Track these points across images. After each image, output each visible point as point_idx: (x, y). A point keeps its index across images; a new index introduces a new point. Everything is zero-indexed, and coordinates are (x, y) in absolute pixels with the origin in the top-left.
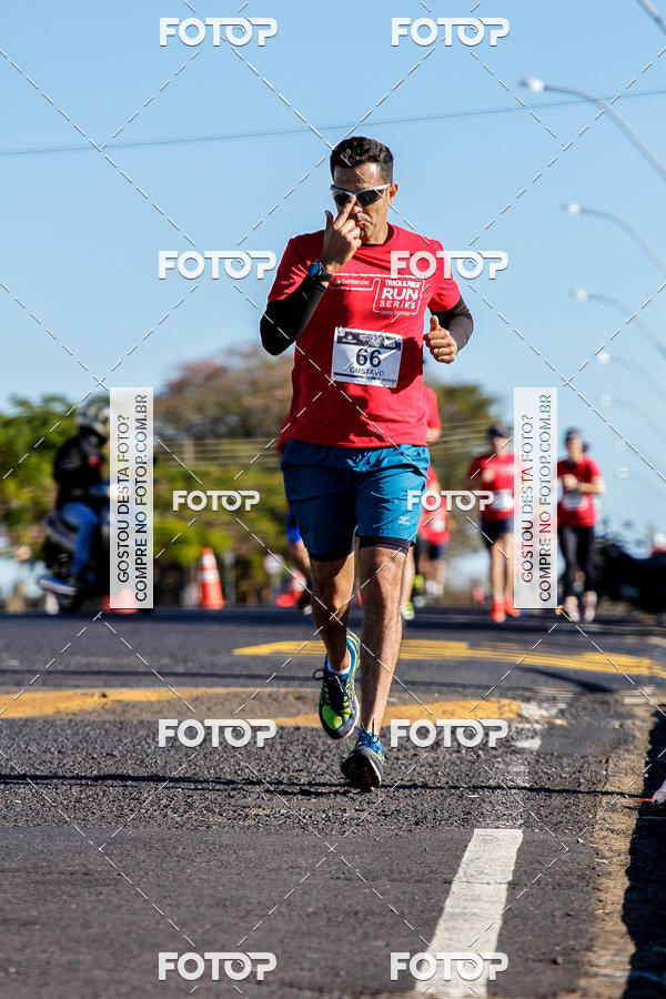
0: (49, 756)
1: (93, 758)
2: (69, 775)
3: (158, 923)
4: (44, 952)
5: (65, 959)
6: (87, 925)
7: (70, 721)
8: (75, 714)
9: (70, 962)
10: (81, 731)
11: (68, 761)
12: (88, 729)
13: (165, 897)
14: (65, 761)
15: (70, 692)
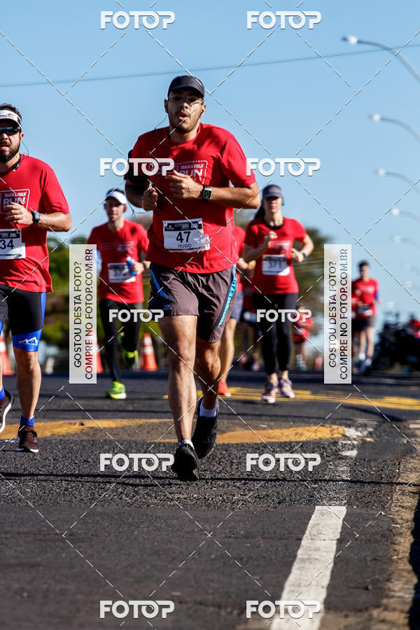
0: (48, 462)
1: (76, 463)
2: (60, 473)
3: (117, 565)
4: (45, 583)
5: (58, 588)
6: (72, 566)
7: (61, 440)
8: (64, 436)
9: (61, 590)
10: (67, 447)
11: (60, 465)
12: (72, 445)
13: (121, 549)
14: (58, 465)
15: (61, 422)
